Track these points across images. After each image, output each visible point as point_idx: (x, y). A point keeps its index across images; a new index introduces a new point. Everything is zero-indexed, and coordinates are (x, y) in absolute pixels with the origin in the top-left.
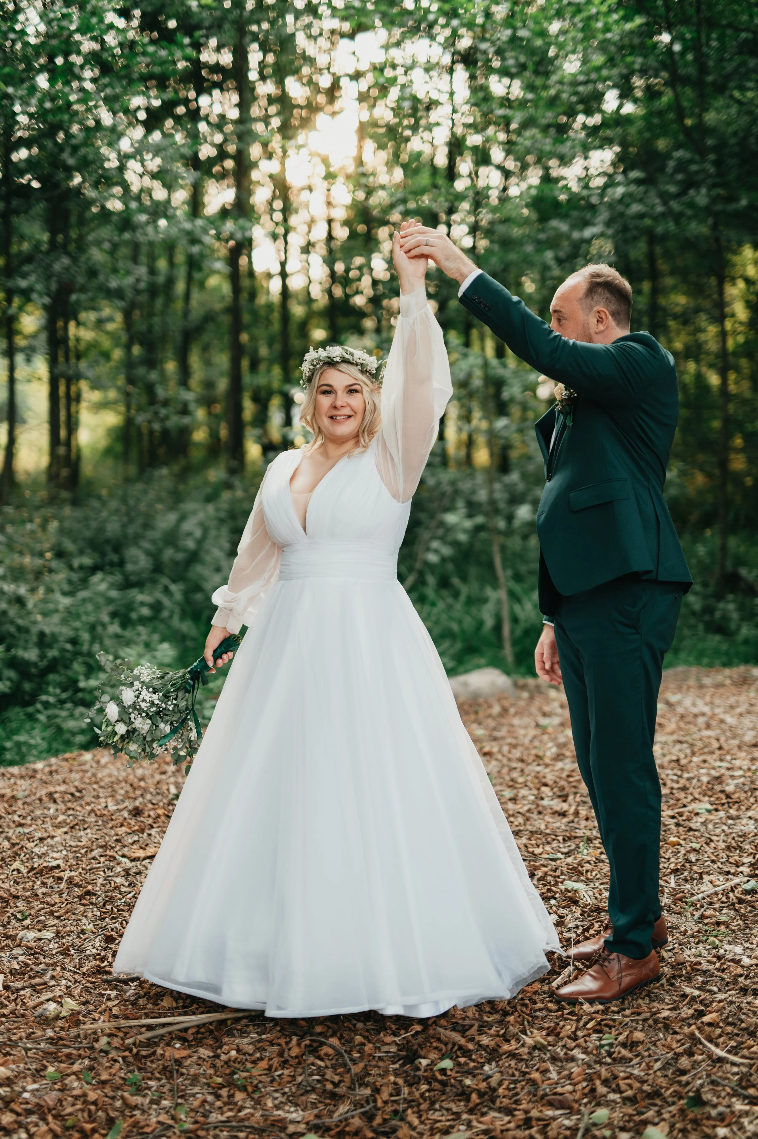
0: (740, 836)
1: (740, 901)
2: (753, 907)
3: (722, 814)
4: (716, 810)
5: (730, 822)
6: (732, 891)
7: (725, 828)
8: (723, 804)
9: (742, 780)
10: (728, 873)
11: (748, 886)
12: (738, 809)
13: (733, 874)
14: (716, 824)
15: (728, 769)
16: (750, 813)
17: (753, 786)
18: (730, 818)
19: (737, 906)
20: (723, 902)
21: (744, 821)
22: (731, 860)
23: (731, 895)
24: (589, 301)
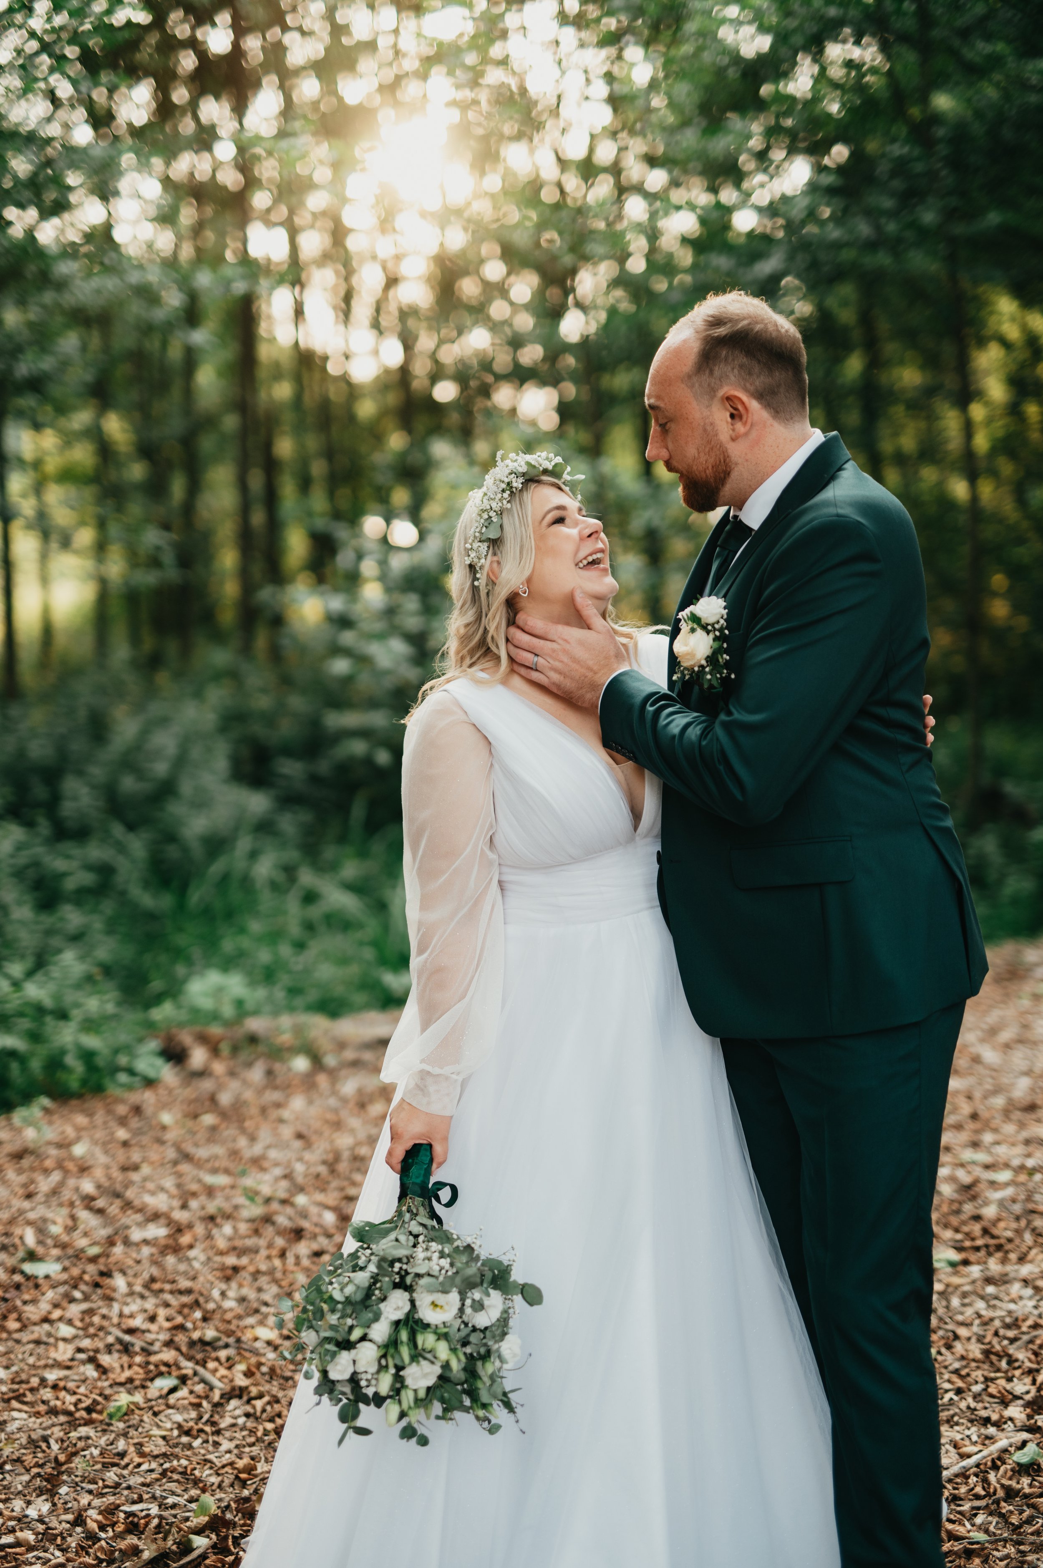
0: (1008, 1327)
1: (1010, 1494)
2: (1034, 1506)
3: (975, 1271)
4: (966, 1262)
5: (990, 1289)
6: (995, 1467)
7: (980, 1305)
8: (977, 1249)
9: (1009, 1192)
10: (987, 1421)
11: (1022, 1457)
12: (1004, 1261)
13: (997, 1425)
14: (964, 1295)
15: (987, 1167)
16: (1025, 1270)
17: (1031, 1206)
18: (989, 1281)
19: (1005, 1507)
20: (977, 1497)
21: (1016, 1288)
22: (992, 1390)
23: (992, 1477)
24: (705, 378)
